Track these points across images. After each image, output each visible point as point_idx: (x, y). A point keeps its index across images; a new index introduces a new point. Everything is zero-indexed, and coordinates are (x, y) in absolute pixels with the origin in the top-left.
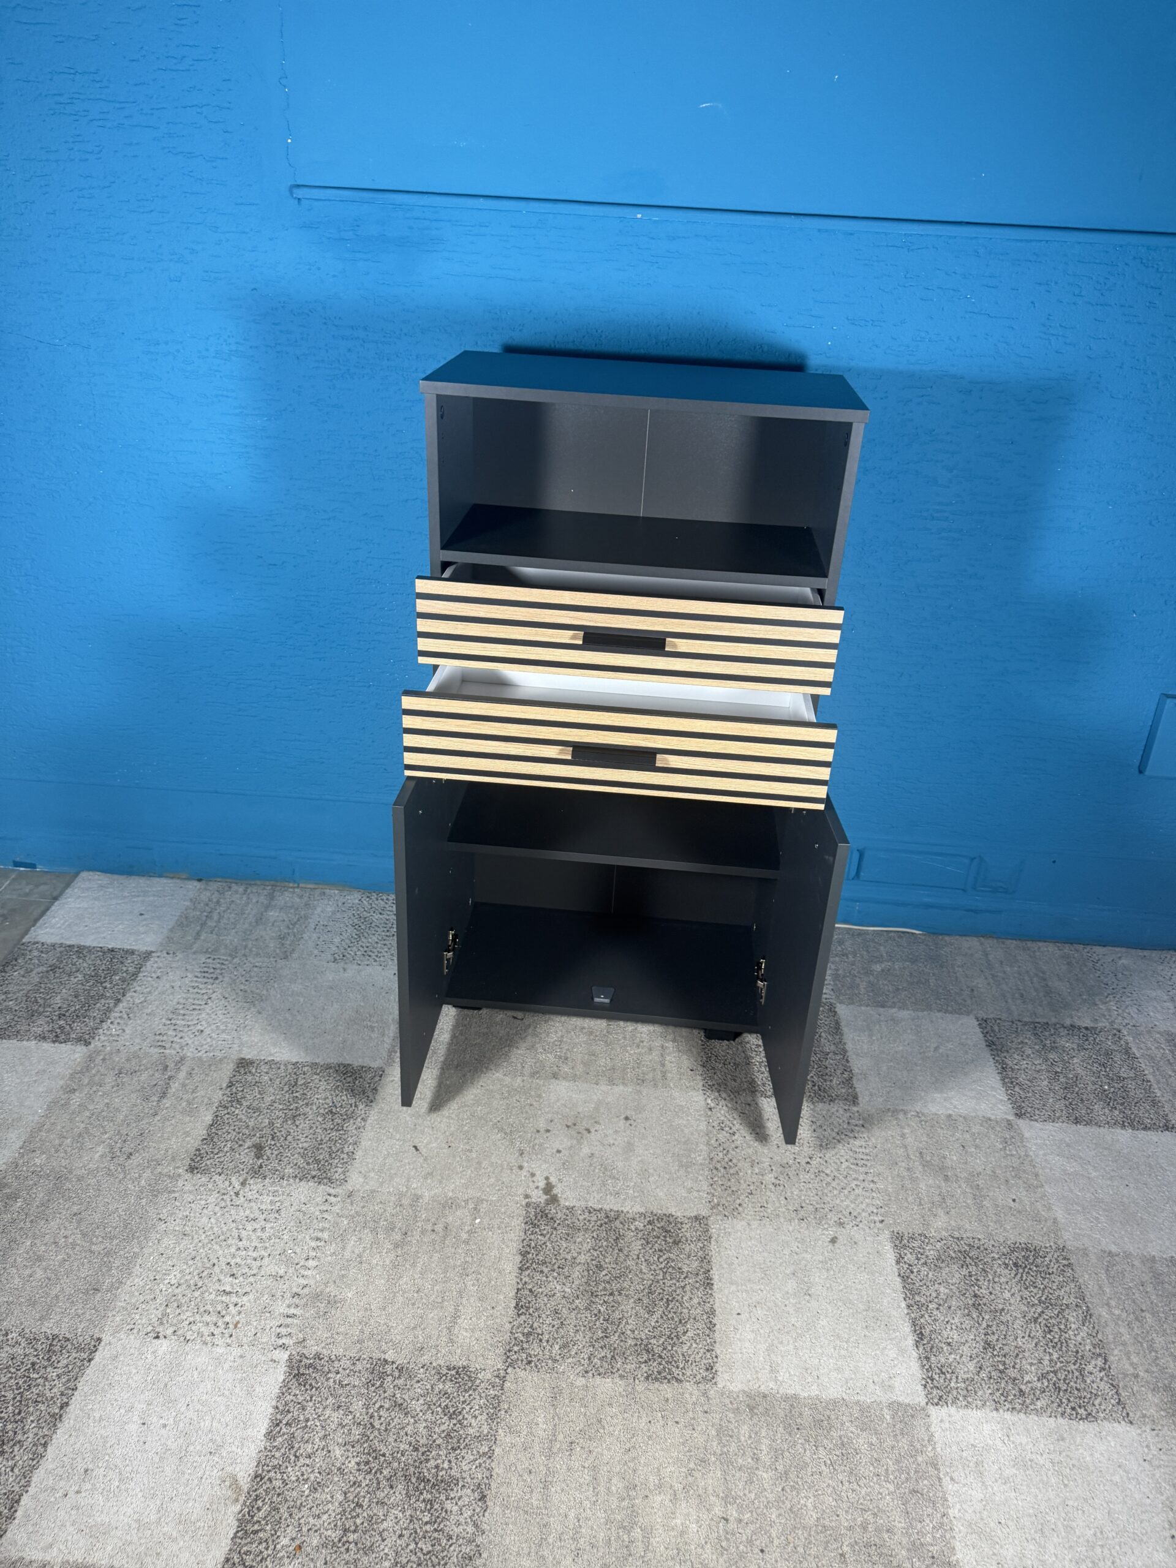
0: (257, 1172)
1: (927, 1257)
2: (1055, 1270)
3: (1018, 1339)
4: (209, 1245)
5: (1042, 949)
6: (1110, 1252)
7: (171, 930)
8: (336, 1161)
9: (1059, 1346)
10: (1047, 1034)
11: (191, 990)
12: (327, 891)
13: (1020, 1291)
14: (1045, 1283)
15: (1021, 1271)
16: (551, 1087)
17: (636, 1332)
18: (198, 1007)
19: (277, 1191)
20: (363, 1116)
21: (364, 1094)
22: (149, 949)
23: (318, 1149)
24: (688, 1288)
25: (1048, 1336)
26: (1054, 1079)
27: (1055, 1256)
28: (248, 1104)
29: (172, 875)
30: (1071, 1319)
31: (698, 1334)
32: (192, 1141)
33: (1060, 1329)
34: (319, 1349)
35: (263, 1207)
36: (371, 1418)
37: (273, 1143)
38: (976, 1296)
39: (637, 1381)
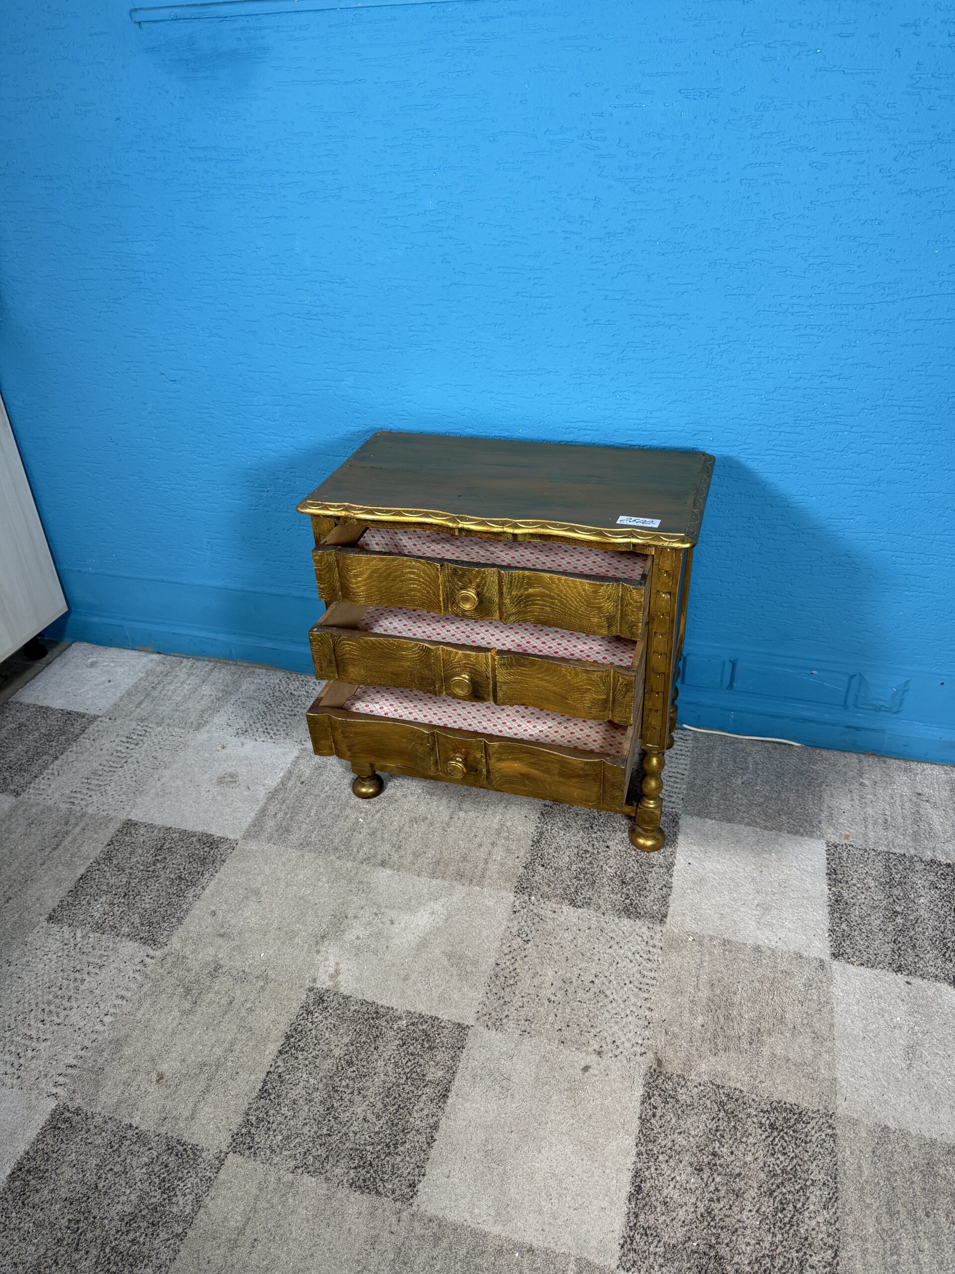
0: (99, 927)
1: (677, 1101)
2: (814, 1139)
3: (745, 1213)
4: (35, 991)
5: (926, 771)
6: (886, 1127)
7: (121, 700)
8: (166, 924)
9: (787, 1228)
10: (900, 868)
11: (115, 754)
12: (258, 671)
13: (765, 1156)
14: (797, 1151)
15: (775, 1134)
16: (375, 874)
17: (358, 1136)
18: (113, 770)
19: (108, 947)
20: (204, 885)
21: (213, 864)
22: (98, 713)
23: (155, 912)
24: (424, 1097)
25: (780, 1215)
26: (889, 918)
27: (820, 1123)
28: (117, 863)
29: (141, 649)
30: (813, 1199)
31: (415, 1147)
32: (61, 892)
33: (795, 1207)
34: (82, 1104)
35: (91, 960)
36: (99, 1178)
37: (123, 901)
38: (714, 1154)
39: (340, 1187)
